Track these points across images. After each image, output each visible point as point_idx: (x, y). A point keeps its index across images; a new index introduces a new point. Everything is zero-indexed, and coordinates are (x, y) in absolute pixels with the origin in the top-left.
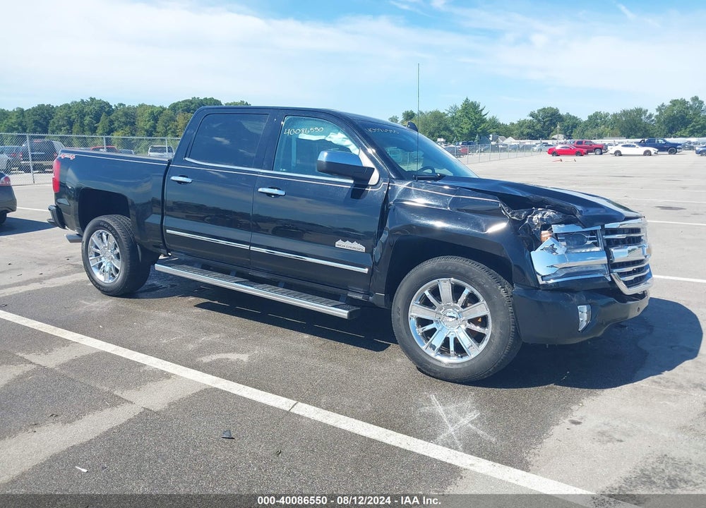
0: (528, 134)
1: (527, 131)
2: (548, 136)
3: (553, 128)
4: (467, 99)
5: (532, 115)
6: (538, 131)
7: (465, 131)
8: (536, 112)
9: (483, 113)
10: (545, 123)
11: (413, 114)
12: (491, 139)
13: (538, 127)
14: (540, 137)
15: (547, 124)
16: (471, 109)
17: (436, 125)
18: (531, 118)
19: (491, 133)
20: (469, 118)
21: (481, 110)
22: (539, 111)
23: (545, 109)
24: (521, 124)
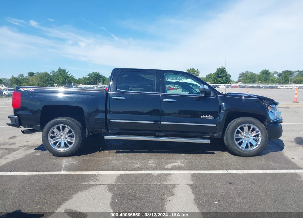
0: (88, 83)
1: (87, 82)
2: (96, 83)
3: (98, 80)
4: (60, 68)
5: (89, 75)
6: (92, 82)
7: (61, 81)
8: (90, 74)
9: (68, 74)
10: (94, 78)
11: (34, 73)
12: (72, 85)
13: (92, 80)
14: (93, 84)
15: (95, 79)
16: (62, 72)
17: (46, 78)
18: (88, 76)
19: (72, 82)
20: (62, 76)
21: (67, 73)
22: (91, 74)
23: (94, 73)
24: (85, 79)
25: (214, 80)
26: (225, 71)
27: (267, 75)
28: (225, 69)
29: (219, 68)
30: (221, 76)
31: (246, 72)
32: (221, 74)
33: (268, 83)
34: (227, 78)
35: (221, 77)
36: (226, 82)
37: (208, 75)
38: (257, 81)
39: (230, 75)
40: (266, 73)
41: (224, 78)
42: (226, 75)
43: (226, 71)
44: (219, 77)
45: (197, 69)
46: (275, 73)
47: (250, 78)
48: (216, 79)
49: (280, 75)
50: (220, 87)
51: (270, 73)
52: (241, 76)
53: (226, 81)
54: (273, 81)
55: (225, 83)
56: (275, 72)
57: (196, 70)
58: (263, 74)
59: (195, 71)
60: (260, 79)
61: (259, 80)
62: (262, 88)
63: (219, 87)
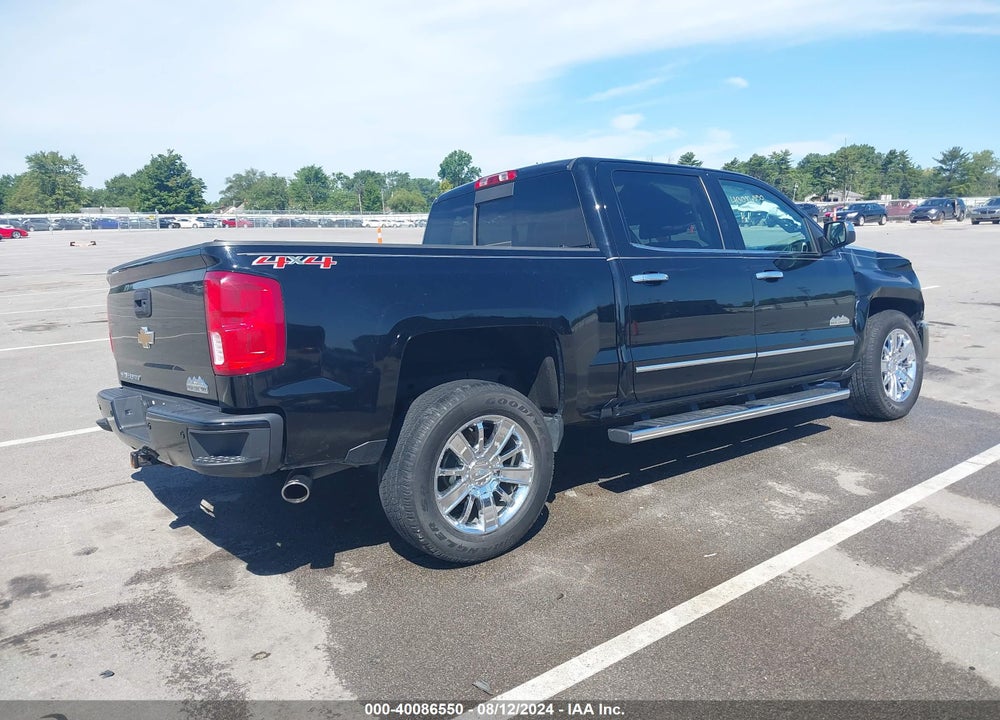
25: (149, 200)
26: (182, 170)
27: (319, 183)
28: (179, 159)
29: (160, 156)
30: (170, 184)
31: (248, 172)
32: (168, 178)
33: (324, 210)
34: (192, 193)
35: (169, 189)
36: (190, 206)
37: (115, 180)
38: (292, 204)
39: (200, 182)
40: (313, 177)
41: (183, 193)
42: (189, 183)
43: (187, 168)
44: (162, 187)
45: (74, 157)
46: (340, 176)
47: (270, 194)
48: (154, 196)
49: (349, 185)
50: (183, 224)
51: (326, 178)
52: (231, 187)
53: (191, 202)
54: (339, 205)
55: (187, 208)
56: (340, 174)
57: (67, 157)
58: (308, 180)
59: (66, 163)
60: (299, 197)
61: (297, 201)
62: (314, 225)
63: (178, 226)
